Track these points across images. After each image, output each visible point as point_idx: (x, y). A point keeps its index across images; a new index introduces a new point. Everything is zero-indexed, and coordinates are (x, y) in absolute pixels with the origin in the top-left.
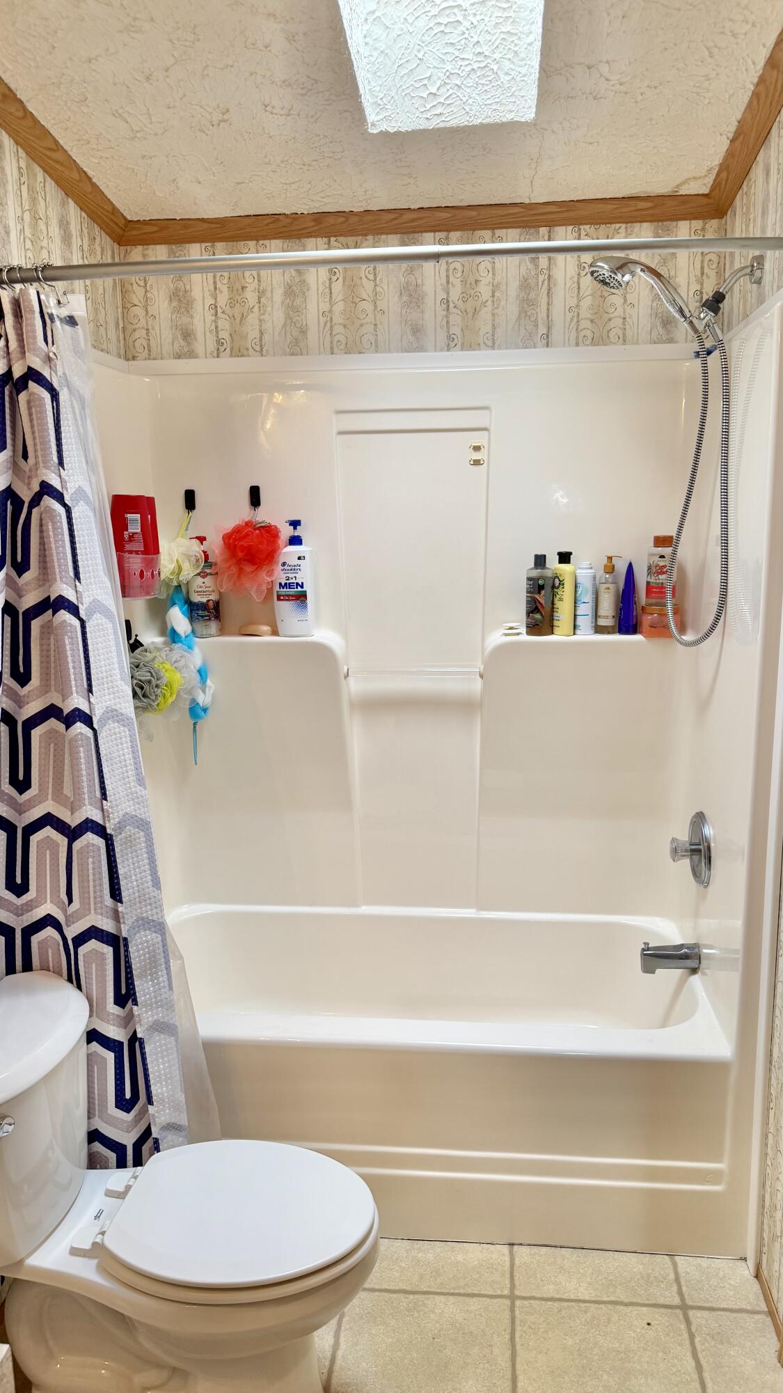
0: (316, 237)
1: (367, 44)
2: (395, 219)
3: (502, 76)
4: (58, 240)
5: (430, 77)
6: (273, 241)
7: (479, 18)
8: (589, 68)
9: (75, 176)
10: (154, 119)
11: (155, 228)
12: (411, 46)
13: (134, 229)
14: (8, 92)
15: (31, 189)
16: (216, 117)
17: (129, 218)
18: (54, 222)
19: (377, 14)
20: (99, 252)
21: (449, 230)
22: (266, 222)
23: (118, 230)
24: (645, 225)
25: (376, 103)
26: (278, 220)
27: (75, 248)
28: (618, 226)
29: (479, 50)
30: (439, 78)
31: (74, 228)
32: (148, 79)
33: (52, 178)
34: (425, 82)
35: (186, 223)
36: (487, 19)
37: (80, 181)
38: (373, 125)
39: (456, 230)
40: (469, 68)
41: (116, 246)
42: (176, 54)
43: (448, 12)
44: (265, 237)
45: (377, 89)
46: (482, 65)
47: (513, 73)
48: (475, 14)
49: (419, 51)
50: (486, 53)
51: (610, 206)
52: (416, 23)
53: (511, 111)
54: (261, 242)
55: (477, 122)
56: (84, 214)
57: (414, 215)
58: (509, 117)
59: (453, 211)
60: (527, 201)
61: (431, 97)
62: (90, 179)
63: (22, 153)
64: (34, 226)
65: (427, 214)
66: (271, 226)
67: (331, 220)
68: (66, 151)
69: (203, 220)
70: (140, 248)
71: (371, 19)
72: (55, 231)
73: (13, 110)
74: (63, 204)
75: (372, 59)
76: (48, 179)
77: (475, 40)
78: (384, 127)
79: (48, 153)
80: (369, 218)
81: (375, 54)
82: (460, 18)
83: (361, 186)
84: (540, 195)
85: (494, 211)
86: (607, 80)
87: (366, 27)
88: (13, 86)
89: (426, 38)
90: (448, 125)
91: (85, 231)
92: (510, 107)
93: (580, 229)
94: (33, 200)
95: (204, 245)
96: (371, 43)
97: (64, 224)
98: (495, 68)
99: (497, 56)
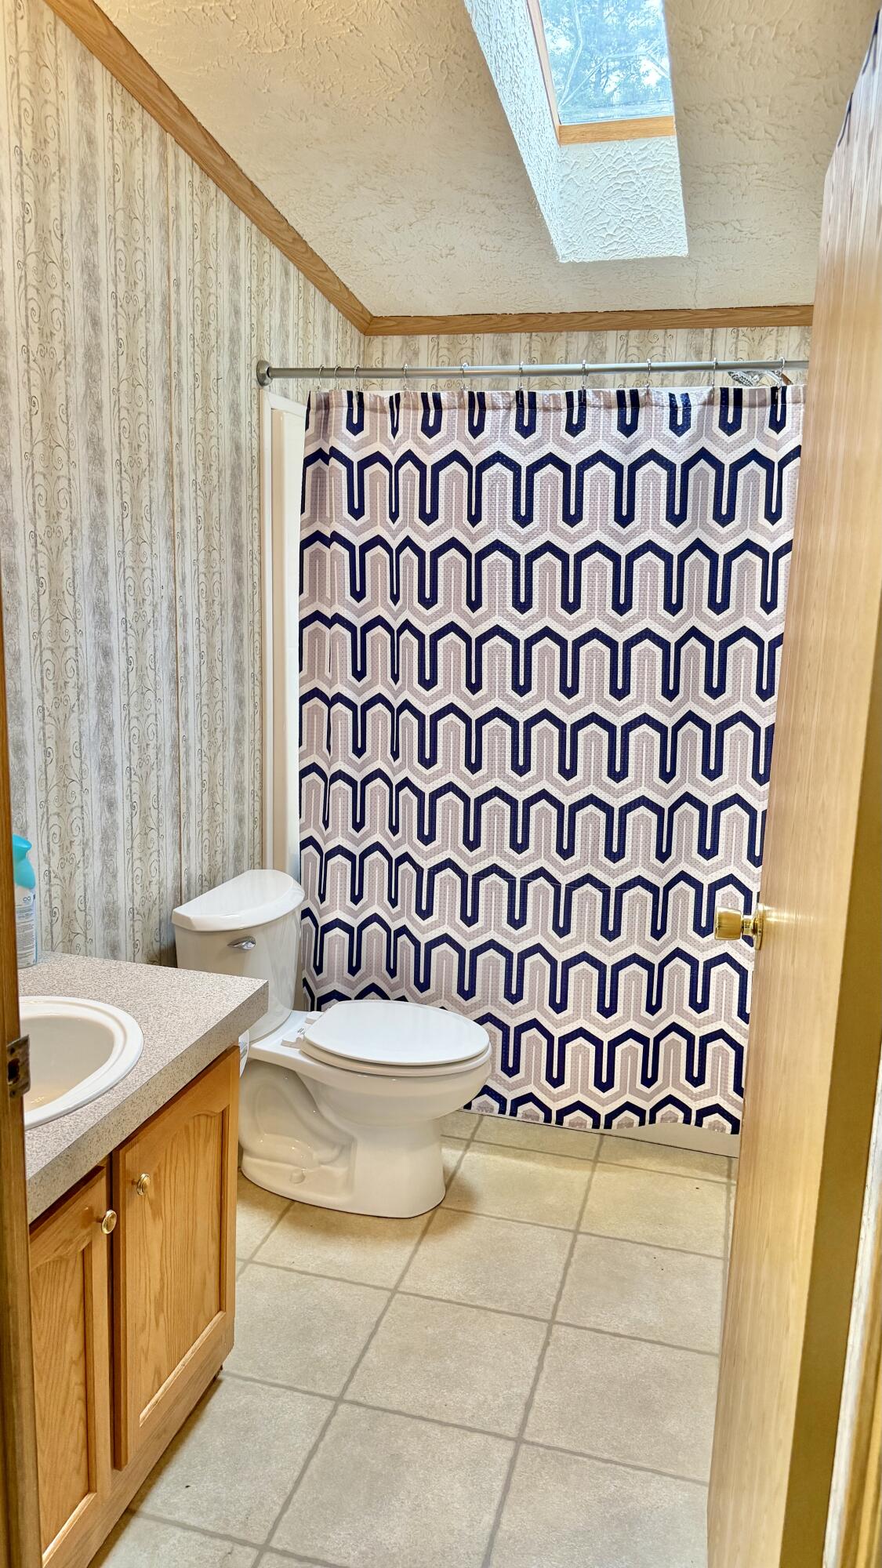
0: (521, 332)
1: (562, 198)
2: (585, 319)
3: (664, 222)
4: (320, 336)
5: (608, 223)
6: (486, 335)
7: (648, 180)
8: (724, 224)
9: (338, 288)
10: (399, 253)
11: (394, 323)
12: (596, 199)
13: (377, 323)
14: (297, 236)
15: (305, 301)
16: (445, 252)
17: (374, 315)
18: (319, 323)
19: (571, 176)
20: (349, 343)
21: (629, 329)
22: (481, 320)
23: (365, 324)
24: (794, 328)
25: (565, 241)
26: (491, 319)
27: (332, 341)
28: (770, 328)
29: (647, 203)
30: (616, 223)
31: (332, 327)
32: (396, 229)
33: (320, 290)
34: (605, 226)
35: (418, 319)
36: (654, 181)
37: (340, 291)
38: (563, 257)
39: (634, 329)
40: (639, 216)
41: (362, 336)
42: (418, 216)
43: (624, 175)
44: (479, 332)
45: (568, 231)
46: (649, 214)
47: (673, 220)
48: (645, 177)
49: (601, 203)
50: (653, 206)
51: (763, 313)
52: (600, 183)
53: (670, 249)
54: (476, 335)
55: (643, 256)
56: (340, 315)
57: (602, 317)
58: (669, 253)
59: (631, 314)
60: (693, 308)
61: (608, 237)
62: (347, 289)
63: (302, 276)
64: (305, 330)
65: (612, 316)
66: (485, 323)
67: (533, 320)
68: (332, 272)
69: (432, 317)
70: (380, 337)
71: (566, 180)
72: (319, 331)
73: (299, 248)
74: (327, 309)
75: (565, 209)
76: (318, 291)
77: (645, 195)
78: (572, 258)
79: (320, 274)
80: (563, 318)
81: (568, 205)
82: (634, 180)
83: (556, 296)
84: (703, 303)
85: (665, 315)
86: (740, 231)
87: (561, 186)
88: (301, 233)
89: (608, 194)
90: (621, 258)
91: (340, 327)
92: (670, 245)
93: (738, 331)
94: (306, 309)
95: (431, 336)
96: (565, 197)
97: (326, 324)
98: (659, 216)
99: (661, 208)
